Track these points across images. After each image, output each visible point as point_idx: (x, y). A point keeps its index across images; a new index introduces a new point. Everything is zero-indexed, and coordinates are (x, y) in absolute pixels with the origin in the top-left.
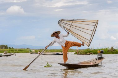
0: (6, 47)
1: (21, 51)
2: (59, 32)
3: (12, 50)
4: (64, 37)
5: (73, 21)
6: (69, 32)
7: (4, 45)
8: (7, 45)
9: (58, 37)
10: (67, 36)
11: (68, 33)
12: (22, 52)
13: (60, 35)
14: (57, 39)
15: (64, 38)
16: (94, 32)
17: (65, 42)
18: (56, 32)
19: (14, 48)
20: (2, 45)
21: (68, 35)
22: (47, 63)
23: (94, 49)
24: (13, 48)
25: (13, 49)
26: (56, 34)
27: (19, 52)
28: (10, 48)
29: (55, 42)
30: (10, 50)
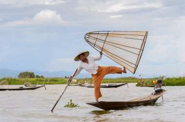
0: (31, 75)
1: (54, 81)
2: (88, 53)
3: (40, 81)
4: (95, 60)
5: (108, 34)
6: (103, 52)
7: (29, 71)
8: (33, 72)
9: (85, 61)
10: (100, 59)
11: (101, 54)
12: (57, 82)
13: (89, 58)
14: (84, 64)
15: (95, 62)
16: (141, 51)
17: (97, 68)
18: (83, 54)
19: (44, 76)
20: (25, 71)
21: (101, 57)
22: (71, 100)
23: (167, 78)
24: (42, 77)
25: (42, 79)
26: (83, 57)
27: (51, 82)
28: (38, 77)
29: (82, 68)
30: (37, 80)
